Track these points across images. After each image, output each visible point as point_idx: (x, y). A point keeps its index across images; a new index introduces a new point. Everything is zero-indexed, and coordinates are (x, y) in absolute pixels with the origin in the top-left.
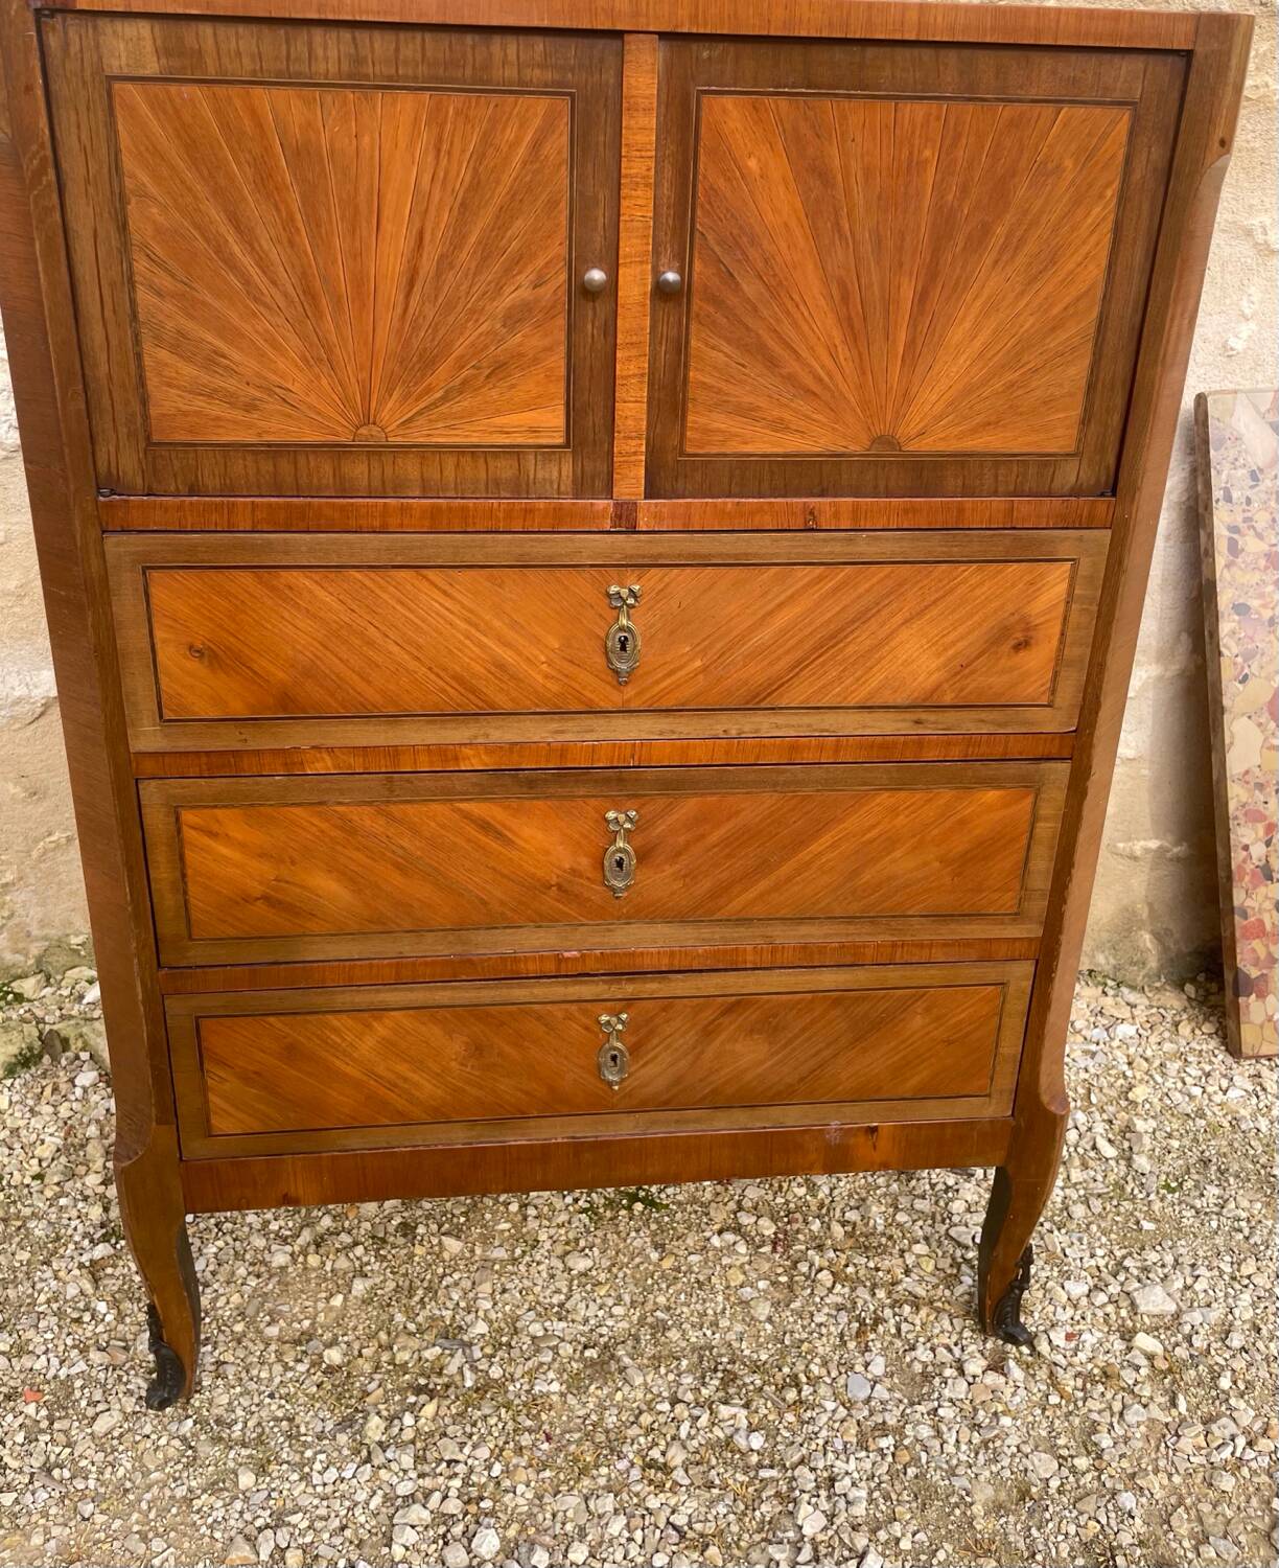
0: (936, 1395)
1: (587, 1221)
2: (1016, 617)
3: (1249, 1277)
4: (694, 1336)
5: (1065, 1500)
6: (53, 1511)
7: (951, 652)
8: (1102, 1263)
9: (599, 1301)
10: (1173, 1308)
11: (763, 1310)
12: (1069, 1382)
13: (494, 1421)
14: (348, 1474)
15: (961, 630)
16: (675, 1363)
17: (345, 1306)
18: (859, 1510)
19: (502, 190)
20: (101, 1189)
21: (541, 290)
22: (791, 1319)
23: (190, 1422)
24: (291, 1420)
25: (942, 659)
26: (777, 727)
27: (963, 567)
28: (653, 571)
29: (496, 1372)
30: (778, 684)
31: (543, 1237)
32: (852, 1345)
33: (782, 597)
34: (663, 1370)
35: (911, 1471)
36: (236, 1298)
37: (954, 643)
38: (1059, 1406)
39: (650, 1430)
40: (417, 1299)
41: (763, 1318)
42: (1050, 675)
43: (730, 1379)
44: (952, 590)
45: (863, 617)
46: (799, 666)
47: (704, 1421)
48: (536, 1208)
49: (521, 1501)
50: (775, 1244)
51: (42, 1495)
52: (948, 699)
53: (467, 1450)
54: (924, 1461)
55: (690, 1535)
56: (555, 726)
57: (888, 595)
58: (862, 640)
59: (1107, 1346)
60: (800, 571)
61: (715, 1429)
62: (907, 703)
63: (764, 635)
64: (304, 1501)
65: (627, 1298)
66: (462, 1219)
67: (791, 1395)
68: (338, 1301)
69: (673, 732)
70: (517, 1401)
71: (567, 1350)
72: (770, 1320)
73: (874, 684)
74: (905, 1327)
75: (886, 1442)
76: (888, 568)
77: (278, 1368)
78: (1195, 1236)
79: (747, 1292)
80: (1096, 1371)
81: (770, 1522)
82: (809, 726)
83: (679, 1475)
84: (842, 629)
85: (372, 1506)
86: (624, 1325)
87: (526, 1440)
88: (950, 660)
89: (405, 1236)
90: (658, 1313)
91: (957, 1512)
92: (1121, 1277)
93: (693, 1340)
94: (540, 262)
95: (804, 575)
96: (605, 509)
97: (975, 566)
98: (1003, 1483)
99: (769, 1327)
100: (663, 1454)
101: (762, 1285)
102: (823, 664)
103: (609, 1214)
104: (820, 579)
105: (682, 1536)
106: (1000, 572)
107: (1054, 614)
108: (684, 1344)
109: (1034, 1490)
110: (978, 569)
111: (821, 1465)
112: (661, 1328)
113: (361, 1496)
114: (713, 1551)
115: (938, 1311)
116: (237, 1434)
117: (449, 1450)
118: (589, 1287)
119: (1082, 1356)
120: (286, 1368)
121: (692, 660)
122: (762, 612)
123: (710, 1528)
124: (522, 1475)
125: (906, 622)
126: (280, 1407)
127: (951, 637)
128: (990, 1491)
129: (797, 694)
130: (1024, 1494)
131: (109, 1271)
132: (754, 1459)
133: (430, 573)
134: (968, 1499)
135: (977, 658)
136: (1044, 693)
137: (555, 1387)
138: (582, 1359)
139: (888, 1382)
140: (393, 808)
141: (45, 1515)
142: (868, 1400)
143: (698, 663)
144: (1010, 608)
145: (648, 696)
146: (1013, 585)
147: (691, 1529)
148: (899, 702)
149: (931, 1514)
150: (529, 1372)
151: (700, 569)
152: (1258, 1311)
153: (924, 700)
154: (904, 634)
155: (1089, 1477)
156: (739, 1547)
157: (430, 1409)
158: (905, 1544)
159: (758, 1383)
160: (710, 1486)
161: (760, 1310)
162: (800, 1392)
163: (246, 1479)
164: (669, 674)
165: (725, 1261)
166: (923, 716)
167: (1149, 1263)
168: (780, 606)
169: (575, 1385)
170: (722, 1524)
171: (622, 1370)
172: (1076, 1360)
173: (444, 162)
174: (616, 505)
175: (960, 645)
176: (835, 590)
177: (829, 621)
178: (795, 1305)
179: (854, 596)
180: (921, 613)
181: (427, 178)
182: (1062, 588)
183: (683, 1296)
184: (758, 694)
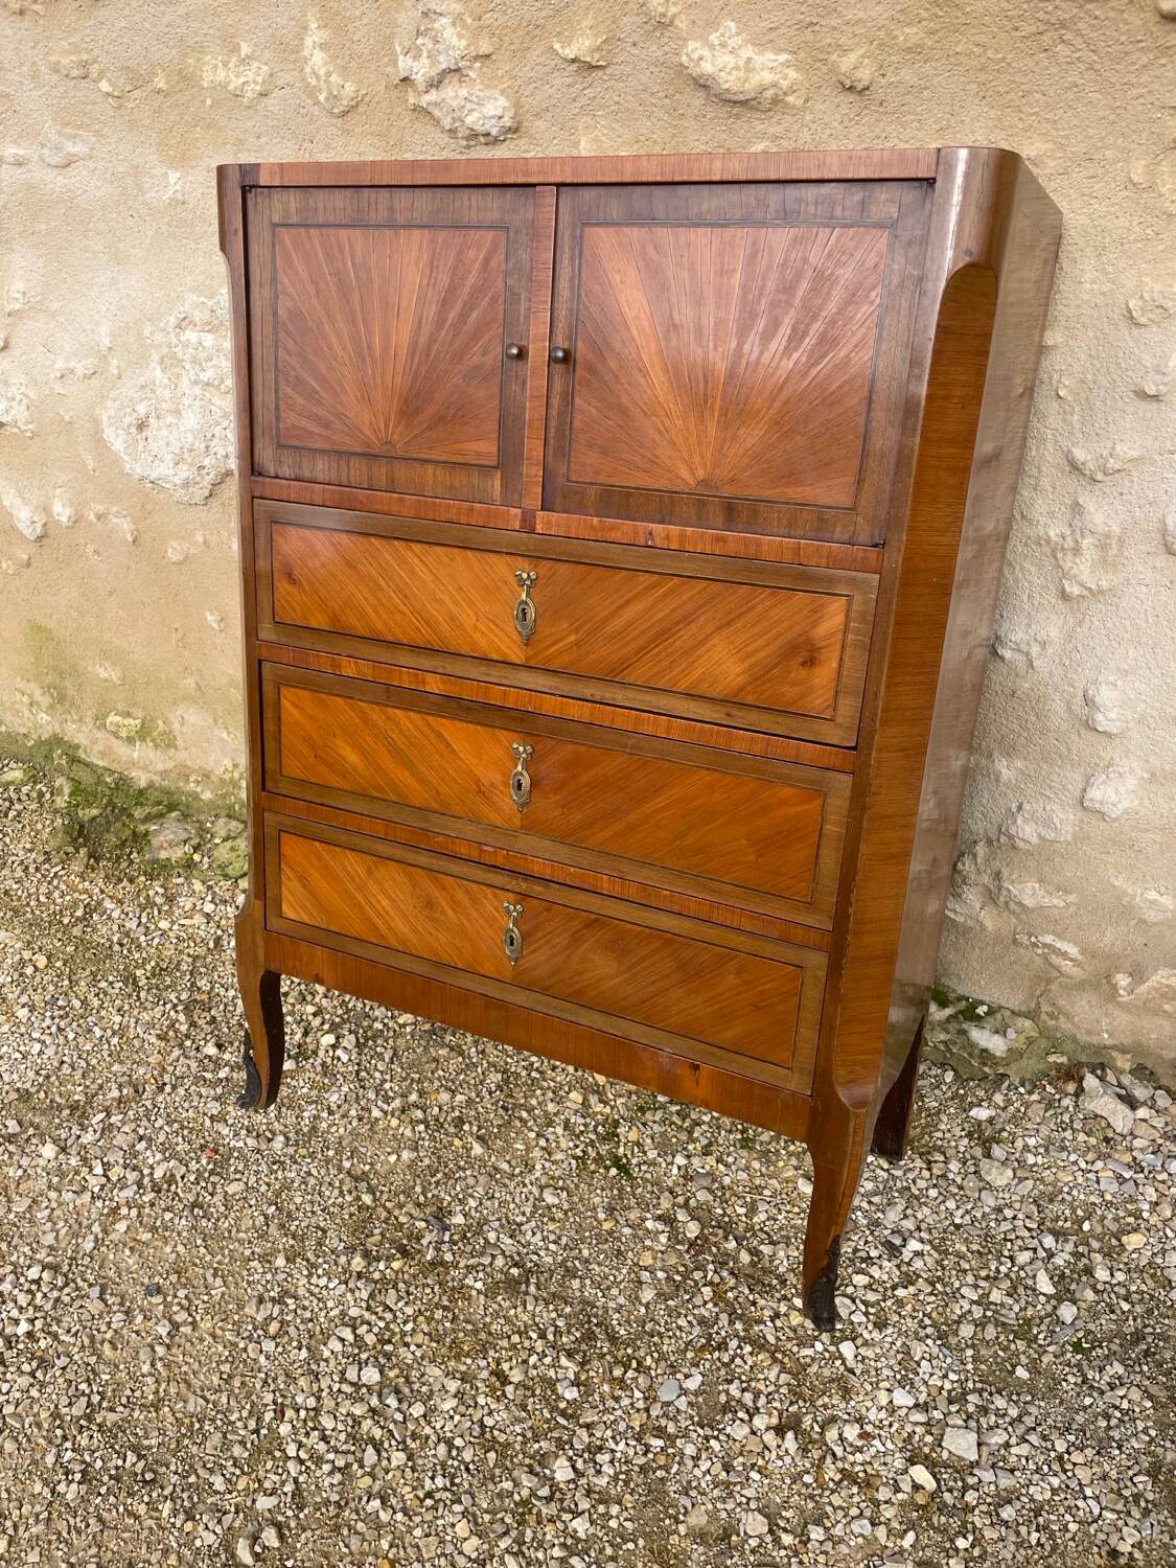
0: (721, 1426)
1: (574, 1167)
2: (803, 638)
3: (1075, 1464)
4: (589, 1292)
5: (752, 1559)
6: (184, 1234)
7: (752, 660)
8: (948, 1386)
9: (545, 1233)
10: (974, 1457)
11: (648, 1295)
12: (831, 1472)
13: (429, 1291)
14: (331, 1286)
15: (759, 642)
16: (563, 1306)
17: (396, 1164)
18: (603, 1481)
19: (466, 290)
20: (311, 1018)
21: (486, 358)
22: (662, 1312)
23: (274, 1208)
24: (324, 1232)
25: (746, 664)
26: (628, 699)
27: (760, 590)
28: (545, 562)
29: (448, 1257)
30: (625, 665)
31: (539, 1167)
32: (690, 1355)
33: (631, 594)
34: (551, 1307)
35: (659, 1473)
36: (342, 1130)
37: (754, 652)
38: (807, 1486)
39: (514, 1347)
40: (435, 1179)
41: (644, 1301)
42: (832, 692)
43: (589, 1337)
44: (752, 608)
45: (686, 620)
46: (642, 651)
47: (548, 1360)
48: (547, 1140)
49: (410, 1356)
50: (691, 1245)
51: (183, 1222)
52: (750, 700)
53: (400, 1304)
54: (673, 1471)
55: (488, 1436)
56: (483, 669)
57: (704, 605)
58: (685, 636)
59: (889, 1459)
60: (643, 577)
61: (552, 1370)
62: (720, 697)
63: (617, 624)
64: (301, 1292)
65: (564, 1240)
66: (496, 1130)
67: (617, 1372)
68: (393, 1158)
69: (558, 689)
70: (450, 1284)
71: (500, 1262)
72: (647, 1306)
73: (695, 675)
74: (738, 1361)
75: (657, 1443)
76: (704, 584)
77: (336, 1192)
78: (1061, 1403)
79: (645, 1276)
80: (861, 1475)
81: (542, 1455)
82: (650, 702)
83: (509, 1389)
84: (670, 629)
85: (332, 1314)
86: (549, 1260)
87: (439, 1314)
88: (752, 666)
89: (455, 1127)
90: (576, 1262)
91: (667, 1522)
92: (954, 1408)
93: (586, 1294)
94: (486, 339)
95: (645, 580)
96: (516, 515)
97: (769, 591)
98: (718, 1519)
99: (643, 1310)
100: (511, 1368)
101: (661, 1275)
102: (658, 654)
103: (593, 1167)
104: (654, 586)
105: (483, 1433)
106: (790, 598)
107: (833, 640)
108: (578, 1294)
109: (734, 1538)
110: (772, 594)
111: (598, 1435)
112: (571, 1273)
113: (330, 1304)
114: (492, 1455)
115: (775, 1360)
116: (293, 1228)
117: (391, 1298)
118: (545, 1219)
119: (859, 1457)
120: (341, 1192)
121: (569, 634)
122: (615, 605)
123: (502, 1438)
124: (419, 1338)
125: (719, 628)
126: (325, 1220)
127: (754, 646)
128: (704, 1520)
129: (640, 674)
130: (726, 1537)
131: (289, 1080)
132: (563, 1405)
133: (413, 545)
134: (681, 1517)
135: (774, 667)
136: (827, 708)
137: (479, 1285)
138: (506, 1274)
139: (692, 1398)
140: (390, 710)
141: (179, 1234)
142: (669, 1404)
143: (572, 638)
144: (798, 629)
145: (540, 657)
146: (800, 611)
147: (491, 1432)
148: (714, 695)
149: (649, 1512)
150: (467, 1267)
151: (575, 565)
152: (1056, 1498)
153: (734, 697)
154: (715, 640)
155: (783, 1553)
156: (512, 1462)
157: (396, 1265)
158: (613, 1524)
159: (605, 1350)
160: (524, 1408)
161: (645, 1293)
162: (626, 1372)
163: (280, 1262)
164: (553, 644)
165: (648, 1243)
166: (734, 712)
167: (992, 1407)
168: (628, 602)
169: (490, 1292)
170: (511, 1438)
171: (527, 1293)
172: (851, 1458)
173: (435, 272)
174: (523, 513)
175: (762, 654)
176: (665, 595)
177: (662, 619)
178: (670, 1303)
179: (679, 602)
180: (729, 624)
181: (425, 282)
182: (840, 619)
183: (602, 1257)
184: (613, 670)
